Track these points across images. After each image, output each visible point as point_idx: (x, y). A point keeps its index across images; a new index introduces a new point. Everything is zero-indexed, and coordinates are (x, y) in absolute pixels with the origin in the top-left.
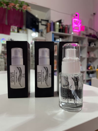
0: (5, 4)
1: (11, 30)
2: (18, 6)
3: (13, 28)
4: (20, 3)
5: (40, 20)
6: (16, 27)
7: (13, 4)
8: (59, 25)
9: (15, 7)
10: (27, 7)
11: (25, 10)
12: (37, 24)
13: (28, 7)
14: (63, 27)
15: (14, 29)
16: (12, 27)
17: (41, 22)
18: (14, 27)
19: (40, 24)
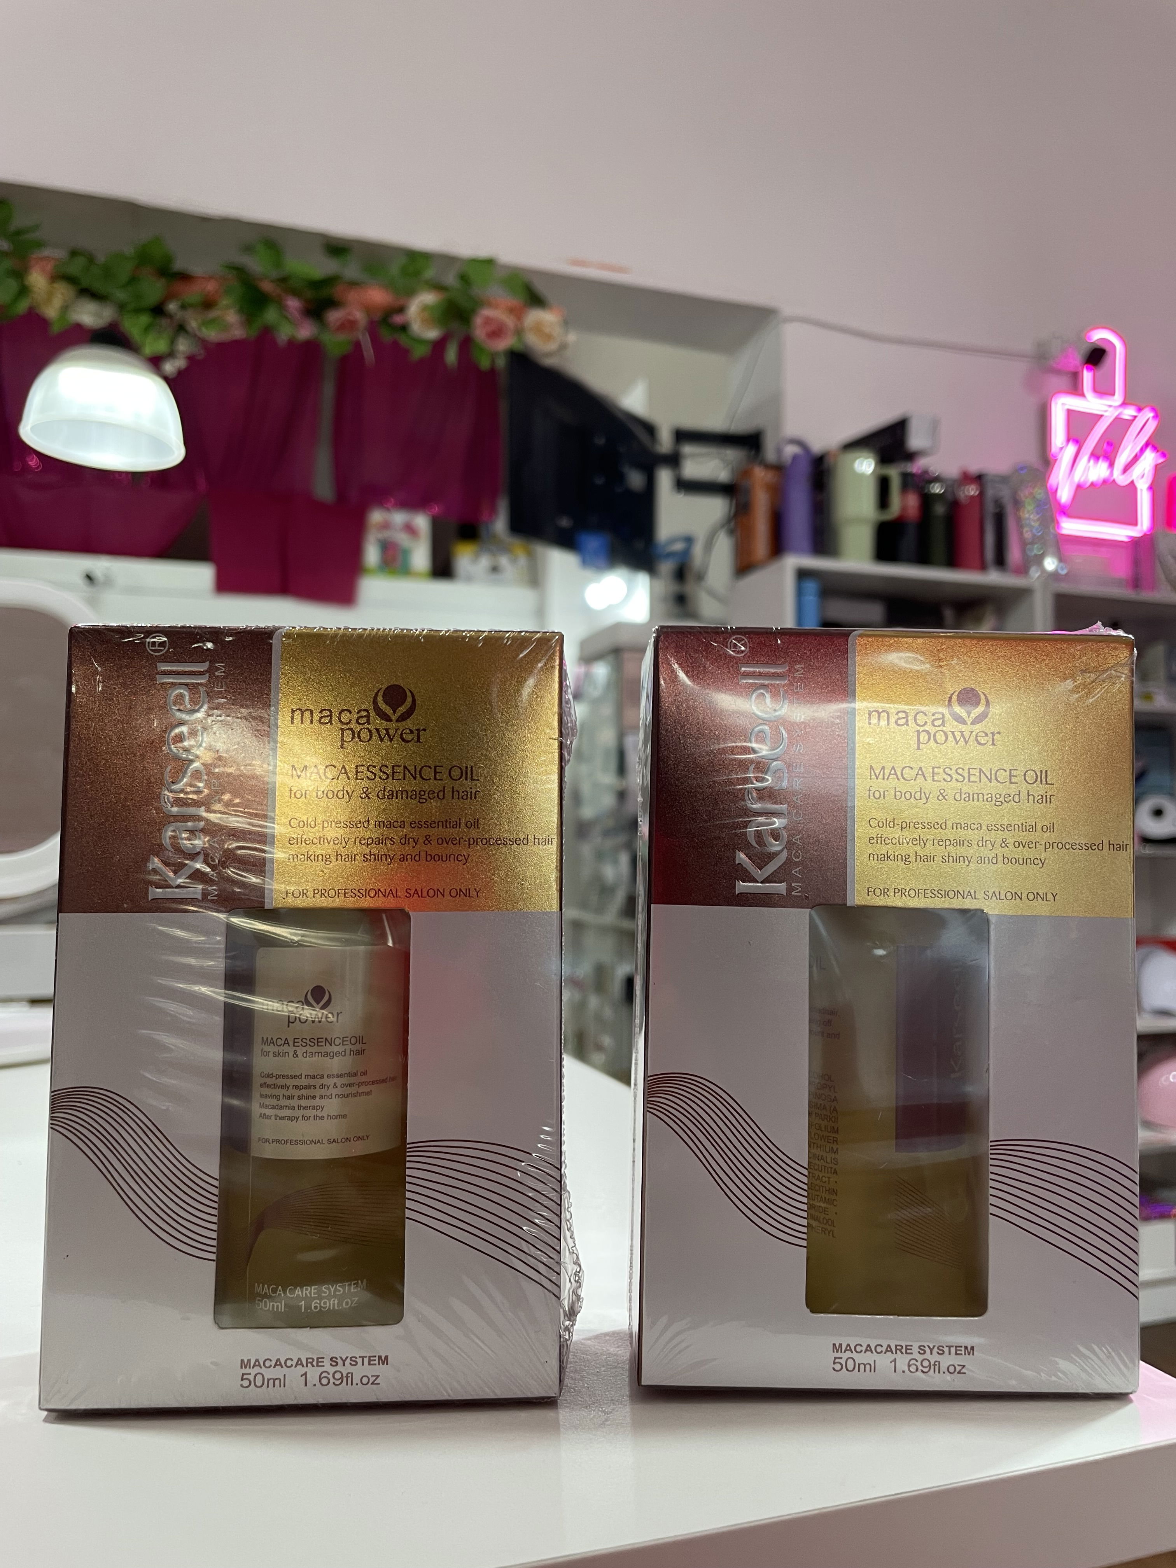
0: (293, 304)
1: (372, 555)
2: (425, 308)
3: (386, 526)
4: (450, 279)
5: (665, 442)
6: (422, 522)
7: (378, 296)
8: (884, 485)
9: (398, 319)
10: (517, 313)
11: (503, 344)
12: (635, 480)
13: (535, 316)
14: (927, 500)
15: (402, 539)
16: (376, 516)
17: (674, 460)
18: (399, 517)
19: (664, 478)
